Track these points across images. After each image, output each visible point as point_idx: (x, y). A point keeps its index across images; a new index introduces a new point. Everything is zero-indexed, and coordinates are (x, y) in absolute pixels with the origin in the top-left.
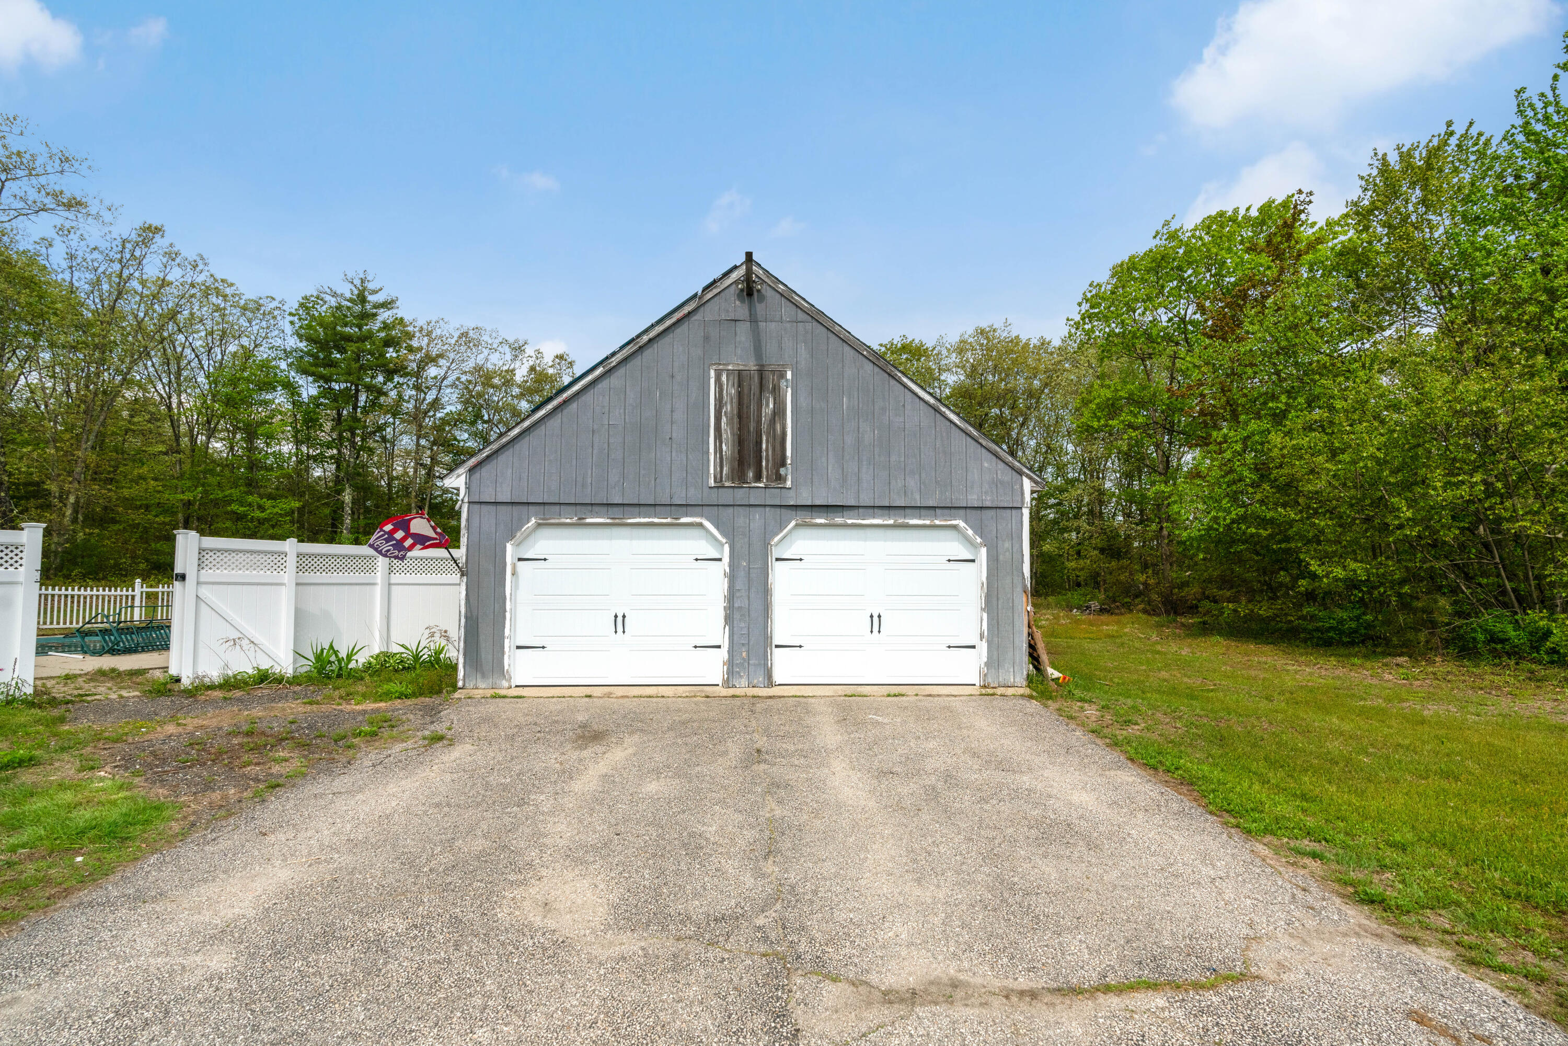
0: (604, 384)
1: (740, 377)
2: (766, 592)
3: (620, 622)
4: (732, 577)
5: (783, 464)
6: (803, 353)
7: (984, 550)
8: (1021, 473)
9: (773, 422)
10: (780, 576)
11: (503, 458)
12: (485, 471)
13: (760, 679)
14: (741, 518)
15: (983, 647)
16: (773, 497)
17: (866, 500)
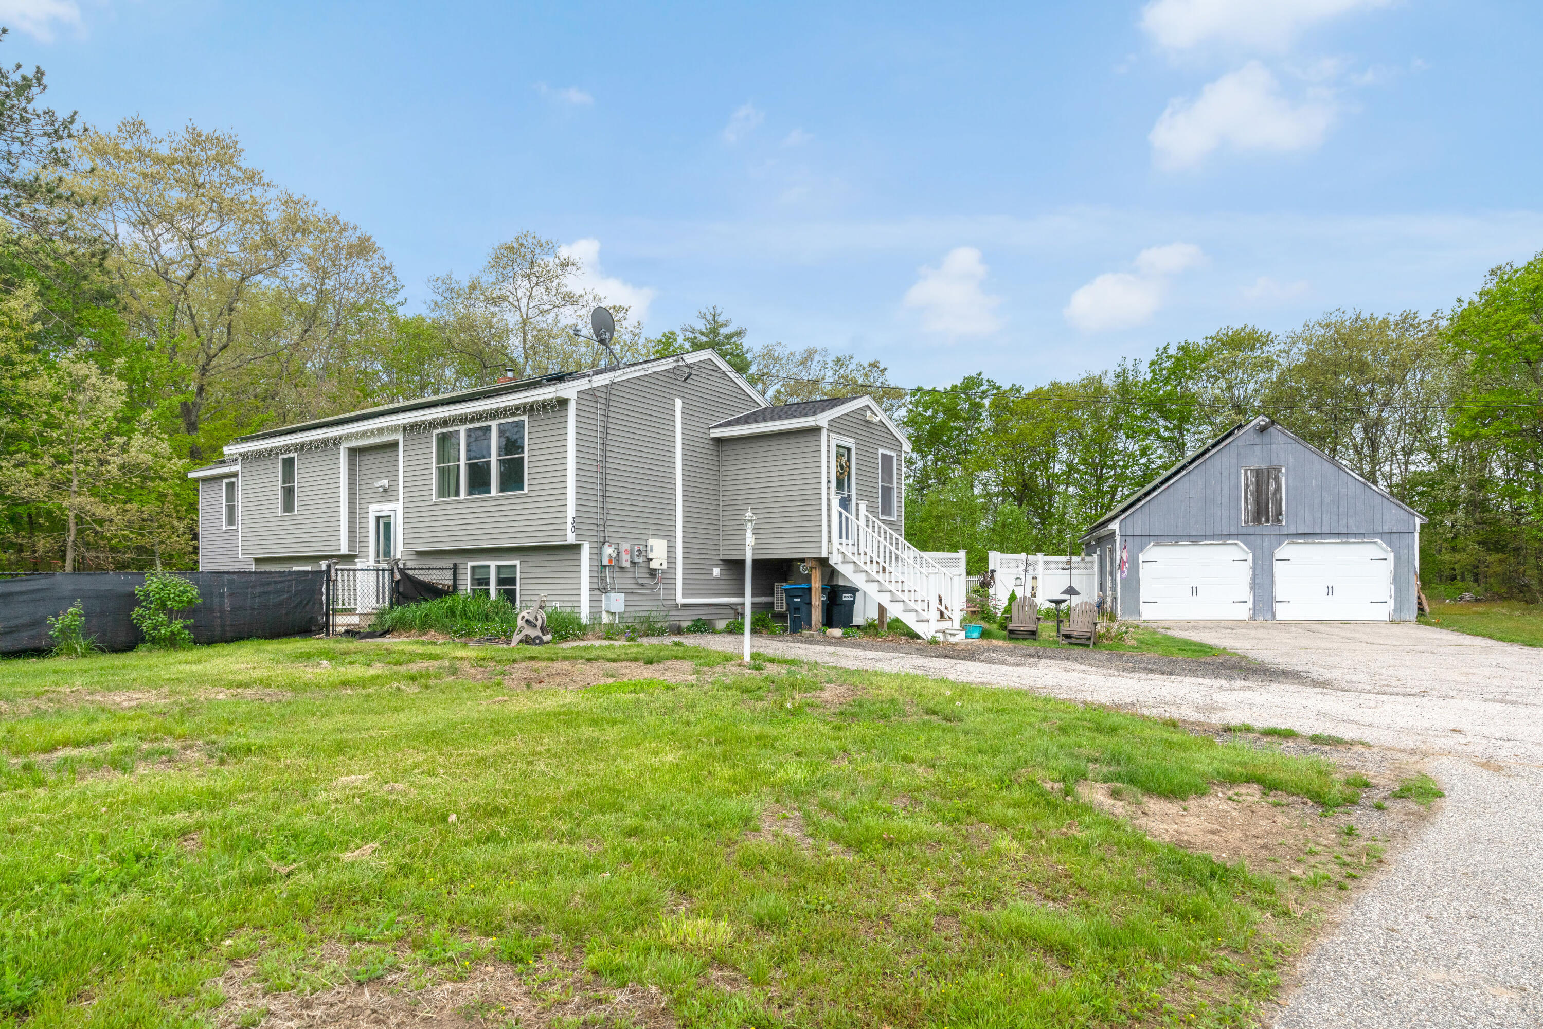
0: (1186, 478)
1: (1258, 473)
2: (1272, 575)
3: (1195, 590)
4: (1254, 569)
5: (1281, 514)
6: (1291, 460)
7: (1392, 554)
8: (1414, 515)
9: (1275, 494)
10: (1278, 567)
11: (1136, 515)
12: (1128, 521)
13: (1269, 617)
14: (1258, 540)
15: (1391, 603)
16: (1275, 530)
17: (1326, 530)
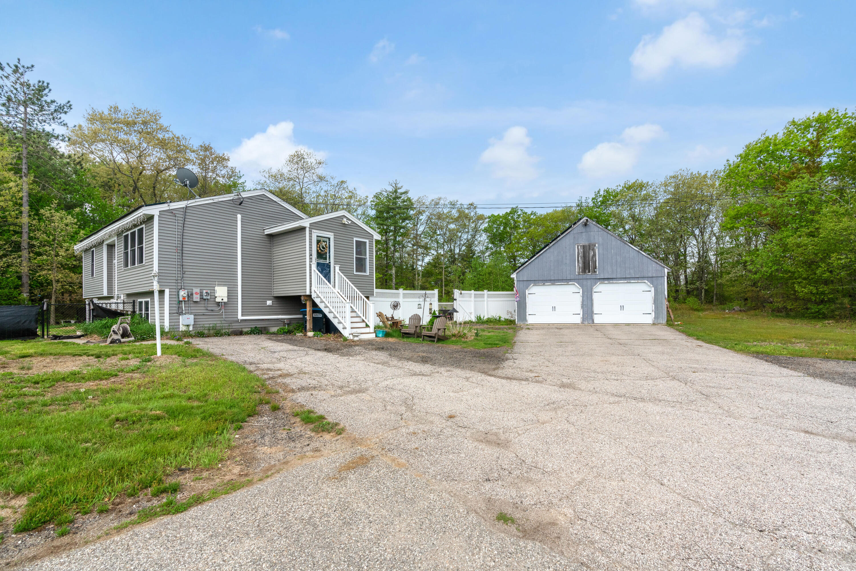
0: (548, 251)
1: (584, 247)
2: (592, 300)
3: (554, 308)
4: (583, 297)
5: (596, 268)
6: (600, 239)
7: (653, 288)
8: (664, 267)
9: (593, 257)
10: (595, 296)
11: (524, 270)
12: (521, 273)
13: (590, 322)
14: (585, 282)
15: (653, 314)
16: (593, 276)
17: (619, 276)
